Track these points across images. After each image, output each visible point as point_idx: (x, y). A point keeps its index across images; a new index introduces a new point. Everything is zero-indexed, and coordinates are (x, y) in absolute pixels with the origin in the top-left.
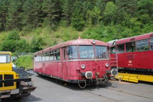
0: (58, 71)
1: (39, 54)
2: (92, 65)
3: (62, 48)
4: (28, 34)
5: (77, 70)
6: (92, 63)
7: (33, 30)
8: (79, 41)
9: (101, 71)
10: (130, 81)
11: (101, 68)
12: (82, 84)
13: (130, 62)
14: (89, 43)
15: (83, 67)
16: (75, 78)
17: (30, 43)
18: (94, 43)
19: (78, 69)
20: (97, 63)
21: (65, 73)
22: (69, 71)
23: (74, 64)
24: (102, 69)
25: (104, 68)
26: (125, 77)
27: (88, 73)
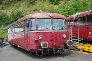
0: (22, 41)
1: (10, 26)
2: (49, 36)
3: (25, 21)
4: (8, 8)
5: (35, 41)
6: (50, 34)
7: (13, 4)
8: (38, 15)
9: (58, 41)
10: (90, 51)
11: (58, 38)
12: (40, 53)
13: (90, 33)
14: (48, 17)
15: (41, 38)
16: (34, 48)
17: (9, 16)
18: (52, 16)
19: (36, 39)
20: (54, 34)
21: (27, 43)
22: (29, 41)
23: (32, 35)
24: (60, 40)
25: (62, 38)
26: (86, 47)
27: (44, 44)
